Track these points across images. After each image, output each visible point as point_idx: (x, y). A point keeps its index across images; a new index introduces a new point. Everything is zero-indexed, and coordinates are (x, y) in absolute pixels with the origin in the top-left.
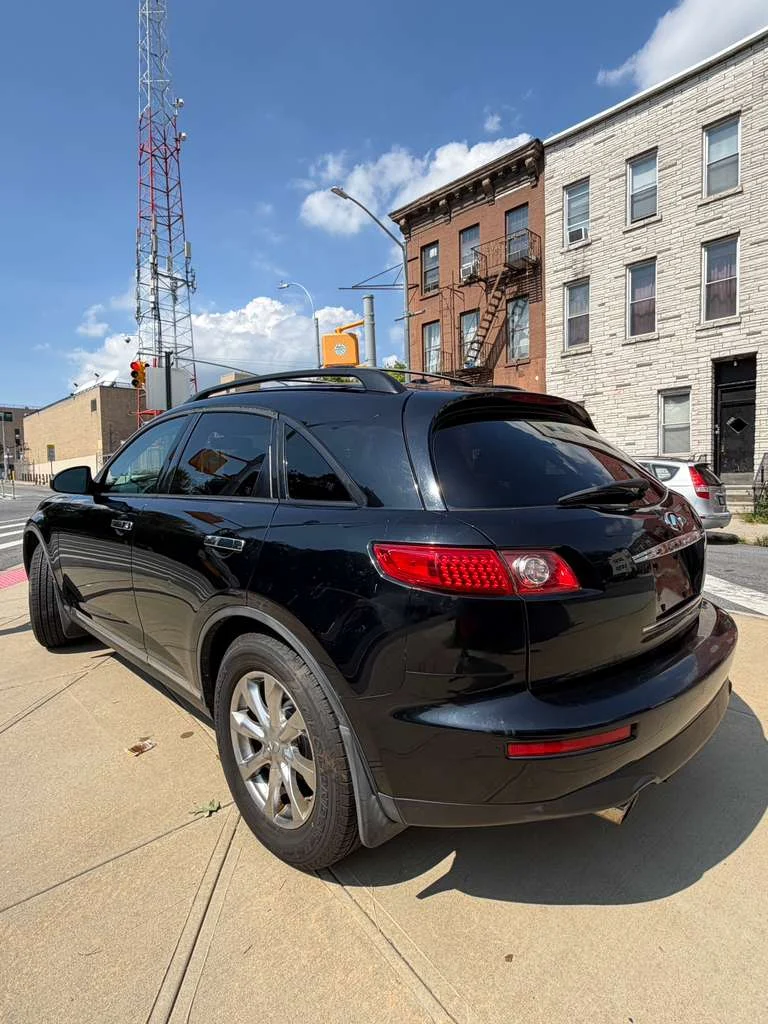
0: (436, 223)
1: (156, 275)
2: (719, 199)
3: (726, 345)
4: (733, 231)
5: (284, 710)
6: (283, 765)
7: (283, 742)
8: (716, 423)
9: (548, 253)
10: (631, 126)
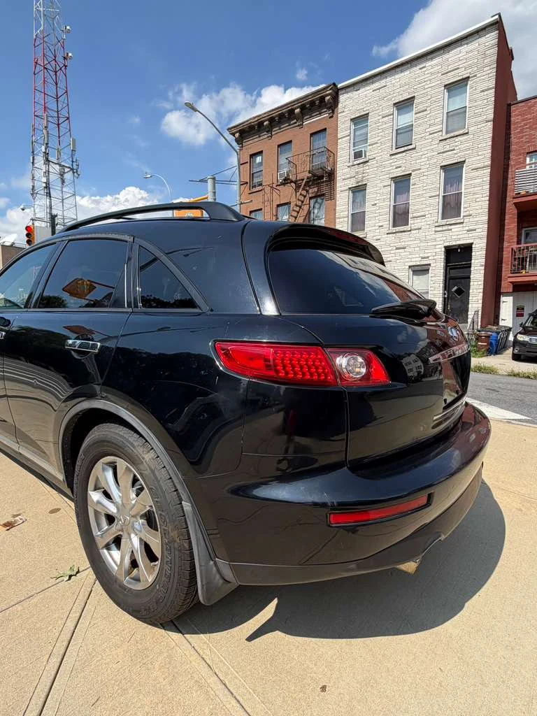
0: (261, 138)
1: (47, 161)
2: (453, 137)
3: (454, 237)
4: (461, 160)
5: (134, 489)
6: (133, 535)
7: (132, 516)
8: (445, 289)
9: (339, 165)
10: (398, 80)
